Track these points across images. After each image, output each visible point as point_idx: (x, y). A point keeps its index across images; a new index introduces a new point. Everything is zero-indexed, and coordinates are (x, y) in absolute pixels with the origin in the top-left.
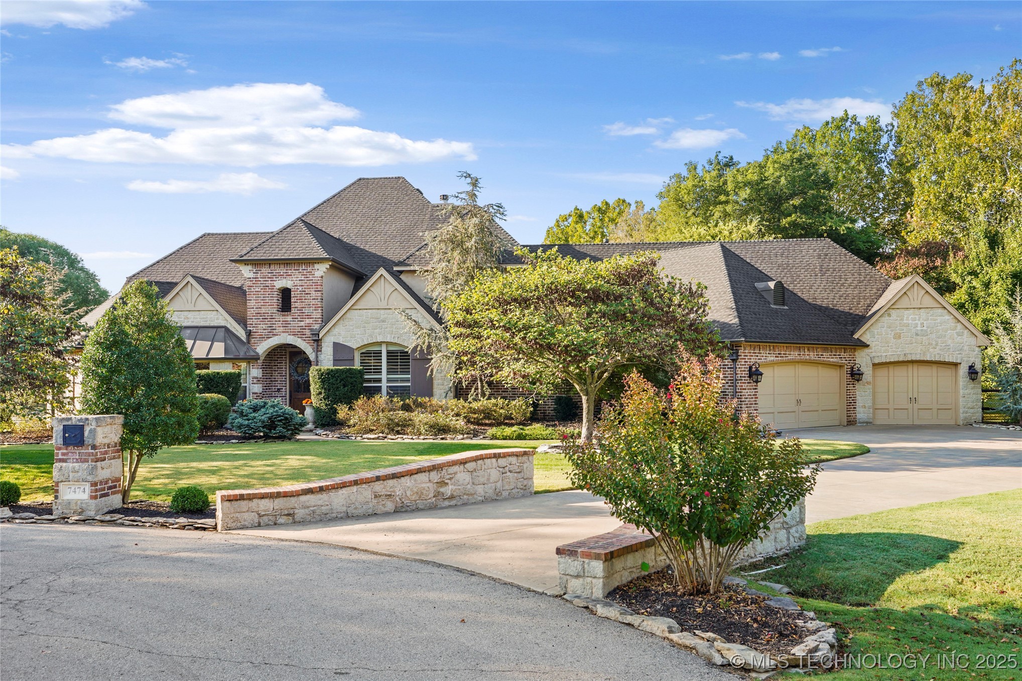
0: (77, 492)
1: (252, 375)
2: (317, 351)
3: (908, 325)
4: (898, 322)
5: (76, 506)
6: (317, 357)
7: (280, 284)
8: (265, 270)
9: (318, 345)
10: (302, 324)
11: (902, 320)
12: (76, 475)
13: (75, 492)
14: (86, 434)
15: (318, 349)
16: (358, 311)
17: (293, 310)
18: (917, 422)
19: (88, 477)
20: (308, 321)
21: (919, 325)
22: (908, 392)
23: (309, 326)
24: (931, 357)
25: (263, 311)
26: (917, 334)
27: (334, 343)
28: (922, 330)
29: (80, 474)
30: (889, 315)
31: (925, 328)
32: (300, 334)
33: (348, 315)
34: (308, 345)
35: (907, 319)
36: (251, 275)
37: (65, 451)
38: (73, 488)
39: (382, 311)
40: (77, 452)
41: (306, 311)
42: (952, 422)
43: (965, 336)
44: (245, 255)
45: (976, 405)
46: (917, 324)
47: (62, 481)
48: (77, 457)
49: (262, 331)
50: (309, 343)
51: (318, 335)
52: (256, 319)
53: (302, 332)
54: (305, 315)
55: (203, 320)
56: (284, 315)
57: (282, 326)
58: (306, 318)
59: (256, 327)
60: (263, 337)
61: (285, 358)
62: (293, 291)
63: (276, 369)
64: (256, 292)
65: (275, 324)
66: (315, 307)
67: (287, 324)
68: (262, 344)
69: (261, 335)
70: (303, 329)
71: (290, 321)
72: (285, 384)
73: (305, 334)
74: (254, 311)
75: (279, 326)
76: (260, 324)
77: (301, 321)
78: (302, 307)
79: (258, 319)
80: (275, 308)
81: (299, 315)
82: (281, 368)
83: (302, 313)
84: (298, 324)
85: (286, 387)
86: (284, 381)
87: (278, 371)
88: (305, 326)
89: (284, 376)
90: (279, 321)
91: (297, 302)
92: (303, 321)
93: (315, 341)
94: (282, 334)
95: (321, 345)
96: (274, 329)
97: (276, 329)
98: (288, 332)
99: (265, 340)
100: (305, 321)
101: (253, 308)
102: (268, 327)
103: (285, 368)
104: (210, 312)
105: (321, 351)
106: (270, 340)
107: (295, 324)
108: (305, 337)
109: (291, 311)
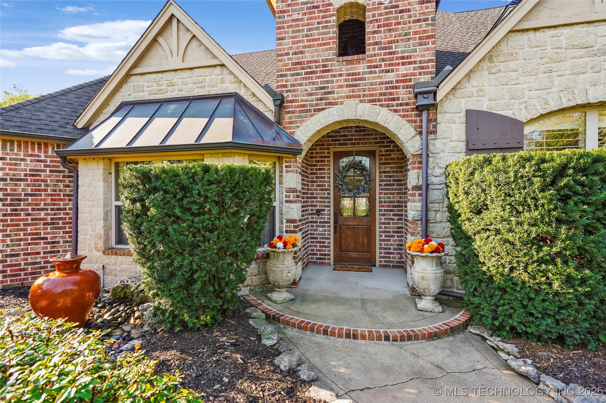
1: (285, 185)
2: (427, 134)
6: (426, 145)
9: (428, 121)
10: (390, 77)
15: (428, 129)
16: (531, 34)
17: (370, 50)
20: (403, 70)
23: (405, 80)
25: (308, 57)
27: (469, 113)
32: (386, 99)
33: (503, 47)
34: (404, 121)
41: (400, 48)
49: (305, 98)
50: (408, 116)
51: (431, 96)
52: (293, 75)
53: (391, 94)
54: (397, 58)
55: (198, 85)
56: (349, 62)
57: (347, 86)
58: (398, 64)
59: (294, 91)
60: (307, 111)
61: (329, 161)
62: (371, 10)
63: (315, 180)
64: (293, 20)
65: (332, 82)
66: (420, 38)
67: (356, 80)
68: (304, 124)
69: (304, 106)
70: (393, 88)
71: (364, 73)
72: (329, 202)
73: (398, 99)
74: (289, 59)
75: (341, 86)
76: (301, 85)
77: (388, 71)
78: (391, 42)
79: (298, 74)
80: (331, 49)
81: (383, 60)
82: (322, 178)
83: (391, 53)
84: (381, 77)
85: (329, 206)
86: (327, 198)
87: (316, 182)
88: (397, 81)
89: (326, 190)
90: (341, 75)
91: (380, 32)
92: (392, 71)
93: (420, 109)
94: (347, 101)
95: (435, 120)
96: (329, 93)
97: (333, 93)
98: (359, 96)
99: (312, 116)
100: (397, 70)
101: (288, 54)
102: (316, 89)
103: (329, 178)
104: (209, 70)
105: (435, 132)
106: (321, 114)
107: (374, 78)
108: (398, 105)
109: (364, 52)
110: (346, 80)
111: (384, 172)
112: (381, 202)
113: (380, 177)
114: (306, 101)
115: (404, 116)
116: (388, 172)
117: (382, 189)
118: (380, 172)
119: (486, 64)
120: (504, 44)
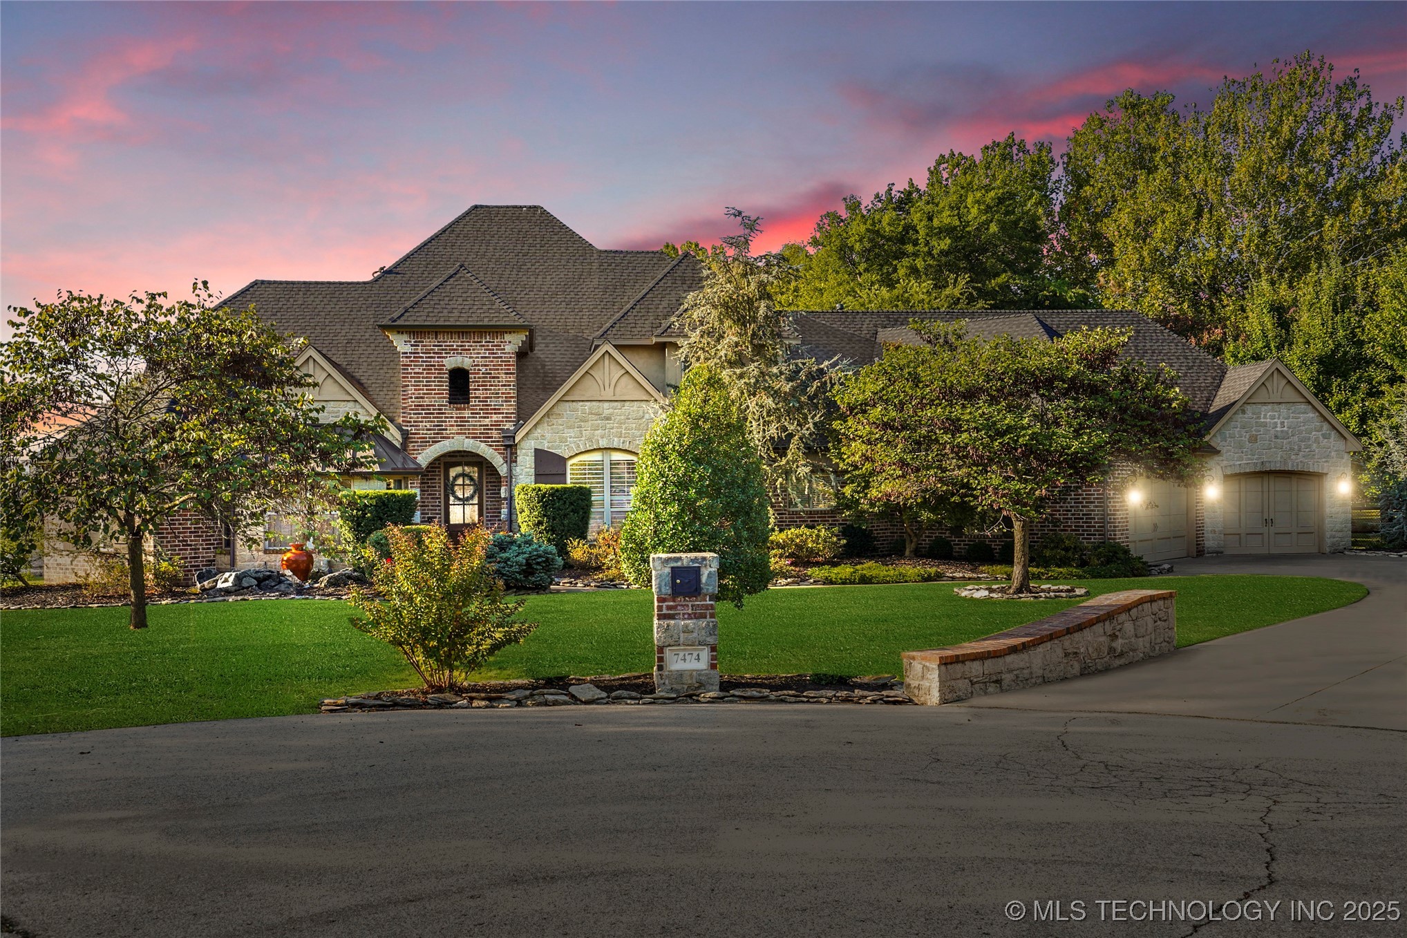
0: (688, 660)
2: (511, 462)
3: (1265, 425)
4: (1253, 421)
5: (692, 678)
6: (510, 470)
7: (451, 362)
8: (429, 342)
9: (512, 454)
10: (487, 421)
11: (1259, 418)
12: (691, 636)
13: (685, 660)
14: (704, 579)
15: (511, 459)
16: (570, 404)
17: (472, 402)
18: (1274, 551)
19: (708, 639)
20: (495, 418)
21: (1279, 425)
22: (1262, 512)
23: (496, 424)
24: (1293, 466)
25: (427, 402)
26: (1276, 437)
27: (536, 450)
28: (1282, 431)
29: (695, 635)
30: (1244, 412)
31: (1285, 429)
32: (485, 437)
33: (555, 410)
34: (496, 453)
35: (1265, 417)
36: (408, 349)
37: (672, 603)
38: (681, 654)
39: (606, 405)
40: (690, 604)
41: (492, 403)
42: (1315, 550)
43: (1332, 439)
44: (399, 318)
45: (1346, 527)
46: (1276, 423)
47: (669, 646)
48: (690, 611)
49: (425, 432)
50: (498, 449)
51: (512, 439)
52: (416, 414)
53: (487, 433)
54: (491, 409)
55: (333, 415)
56: (458, 409)
57: (457, 426)
58: (492, 413)
59: (416, 426)
60: (427, 442)
61: (439, 471)
62: (473, 374)
63: (426, 489)
64: (415, 373)
65: (446, 422)
66: (506, 397)
67: (463, 422)
68: (425, 451)
69: (424, 438)
70: (489, 429)
71: (468, 417)
72: (440, 510)
73: (492, 437)
74: (412, 402)
75: (452, 426)
76: (422, 422)
77: (485, 418)
78: (487, 398)
79: (419, 414)
80: (444, 398)
81: (482, 409)
82: (433, 487)
83: (487, 405)
84: (480, 421)
85: (440, 514)
86: (438, 506)
87: (428, 491)
88: (491, 425)
89: (437, 498)
90: (452, 417)
91: (479, 390)
92: (488, 418)
93: (507, 446)
94: (457, 437)
95: (516, 453)
96: (443, 430)
97: (446, 430)
98: (465, 434)
99: (430, 446)
100: (491, 417)
101: (411, 398)
102: (434, 426)
103: (440, 487)
104: (343, 403)
105: (516, 462)
106: (437, 445)
107: (476, 421)
108: (492, 442)
109: (468, 403)
110: (455, 421)
111: (490, 482)
112: (487, 509)
113: (487, 486)
114: (426, 434)
115: (496, 450)
116: (494, 482)
117: (488, 498)
118: (487, 482)
119: (546, 419)
120: (556, 408)
